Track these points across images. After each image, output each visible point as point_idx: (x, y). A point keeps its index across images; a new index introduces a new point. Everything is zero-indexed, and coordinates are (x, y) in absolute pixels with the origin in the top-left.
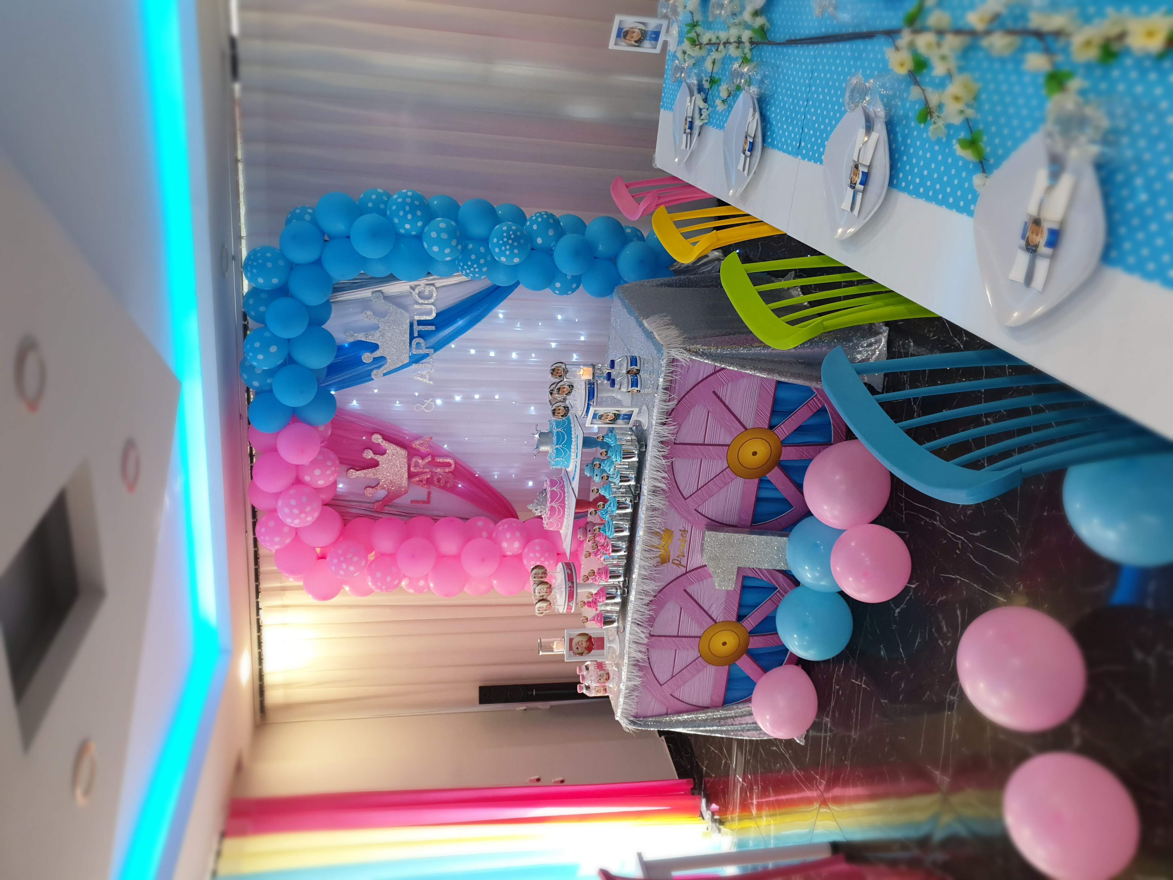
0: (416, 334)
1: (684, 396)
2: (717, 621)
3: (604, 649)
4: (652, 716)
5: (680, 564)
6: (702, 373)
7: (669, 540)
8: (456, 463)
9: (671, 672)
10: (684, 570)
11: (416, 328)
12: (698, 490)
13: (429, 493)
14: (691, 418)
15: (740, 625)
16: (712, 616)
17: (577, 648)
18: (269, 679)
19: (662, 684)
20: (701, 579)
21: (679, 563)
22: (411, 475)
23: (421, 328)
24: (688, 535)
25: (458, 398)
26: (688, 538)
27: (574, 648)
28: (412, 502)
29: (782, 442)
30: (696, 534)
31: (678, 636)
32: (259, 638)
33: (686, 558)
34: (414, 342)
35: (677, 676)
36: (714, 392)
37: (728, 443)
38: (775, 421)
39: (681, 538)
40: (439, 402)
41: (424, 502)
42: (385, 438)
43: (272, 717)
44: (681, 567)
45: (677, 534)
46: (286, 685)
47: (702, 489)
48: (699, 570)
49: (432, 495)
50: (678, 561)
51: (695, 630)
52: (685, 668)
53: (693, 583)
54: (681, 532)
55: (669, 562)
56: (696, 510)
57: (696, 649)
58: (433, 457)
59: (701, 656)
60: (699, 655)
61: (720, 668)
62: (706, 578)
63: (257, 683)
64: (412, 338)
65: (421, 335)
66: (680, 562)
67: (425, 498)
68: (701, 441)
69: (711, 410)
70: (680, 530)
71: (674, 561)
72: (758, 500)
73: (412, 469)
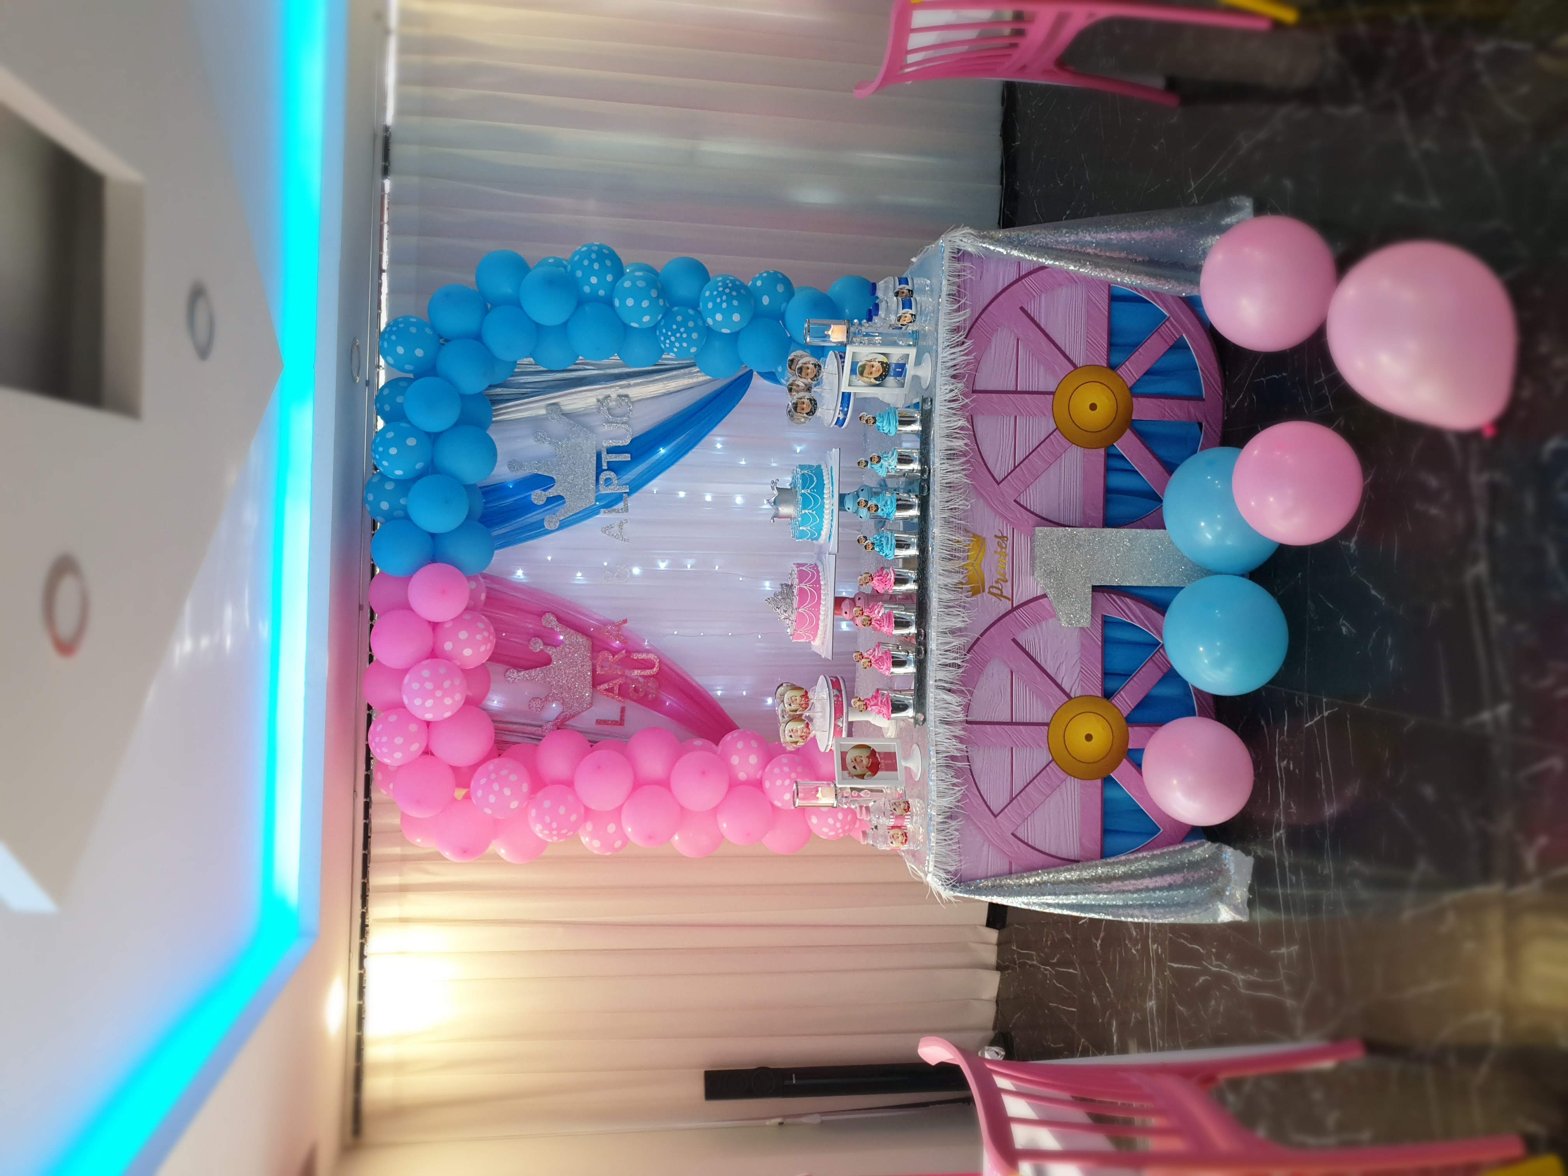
0: (605, 467)
1: (979, 316)
2: (1072, 695)
3: (896, 770)
4: (987, 878)
5: (1001, 595)
6: (1001, 279)
7: (981, 554)
8: (660, 662)
9: (1009, 793)
10: (1006, 606)
11: (606, 458)
12: (1015, 467)
13: (623, 710)
14: (993, 351)
15: (1109, 704)
16: (1063, 686)
17: (854, 767)
18: (371, 1053)
19: (996, 814)
20: (1037, 620)
21: (999, 592)
22: (596, 681)
23: (613, 458)
24: (1009, 542)
25: (663, 565)
26: (1009, 550)
27: (850, 767)
28: (599, 722)
29: (1131, 389)
30: (1021, 542)
31: (1012, 723)
32: (361, 977)
33: (1009, 584)
34: (603, 476)
35: (1018, 798)
36: (1022, 309)
37: (1052, 389)
38: (1115, 359)
39: (999, 550)
40: (636, 571)
41: (614, 723)
42: (560, 620)
43: (371, 1131)
44: (1002, 599)
45: (992, 544)
46: (398, 1067)
47: (1022, 465)
48: (1032, 604)
49: (628, 713)
50: (998, 588)
51: (1040, 714)
52: (1031, 782)
53: (1026, 628)
54: (997, 540)
55: (984, 591)
56: (1015, 501)
57: (1044, 746)
58: (629, 652)
59: (1053, 760)
60: (1051, 758)
61: (1088, 783)
62: (1045, 619)
63: (352, 1064)
64: (599, 470)
65: (612, 467)
66: (1001, 590)
67: (618, 718)
68: (1012, 388)
69: (1021, 336)
70: (996, 536)
71: (991, 590)
72: (1108, 491)
73: (599, 671)
